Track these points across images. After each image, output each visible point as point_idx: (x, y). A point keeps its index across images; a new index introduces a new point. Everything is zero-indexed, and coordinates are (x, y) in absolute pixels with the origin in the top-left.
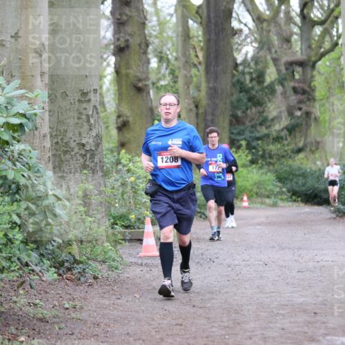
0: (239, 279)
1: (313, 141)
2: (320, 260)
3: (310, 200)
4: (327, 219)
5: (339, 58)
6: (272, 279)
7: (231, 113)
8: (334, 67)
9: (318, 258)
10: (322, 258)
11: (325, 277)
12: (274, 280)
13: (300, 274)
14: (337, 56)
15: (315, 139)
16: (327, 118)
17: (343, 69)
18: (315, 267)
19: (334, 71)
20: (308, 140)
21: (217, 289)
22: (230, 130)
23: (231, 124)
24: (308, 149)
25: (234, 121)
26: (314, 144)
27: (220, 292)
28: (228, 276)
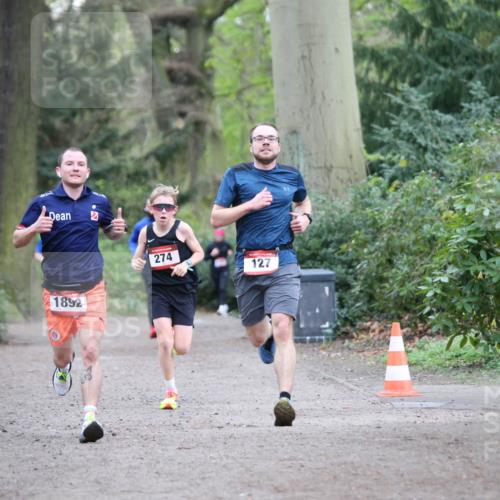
0: (57, 466)
1: (210, 181)
2: (223, 424)
3: (204, 300)
4: (237, 340)
5: (261, 11)
6: (125, 465)
7: (40, 122)
8: (252, 29)
9: (220, 420)
10: (227, 419)
11: (233, 458)
12: (130, 467)
13: (183, 452)
14: (257, 6)
15: (214, 177)
16: (237, 134)
17: (268, 32)
18: (214, 439)
19: (251, 37)
20: (201, 178)
21: (11, 487)
22: (38, 158)
23: (41, 145)
24: (199, 197)
25: (47, 138)
26: (212, 187)
27: (18, 494)
28: (34, 459)
